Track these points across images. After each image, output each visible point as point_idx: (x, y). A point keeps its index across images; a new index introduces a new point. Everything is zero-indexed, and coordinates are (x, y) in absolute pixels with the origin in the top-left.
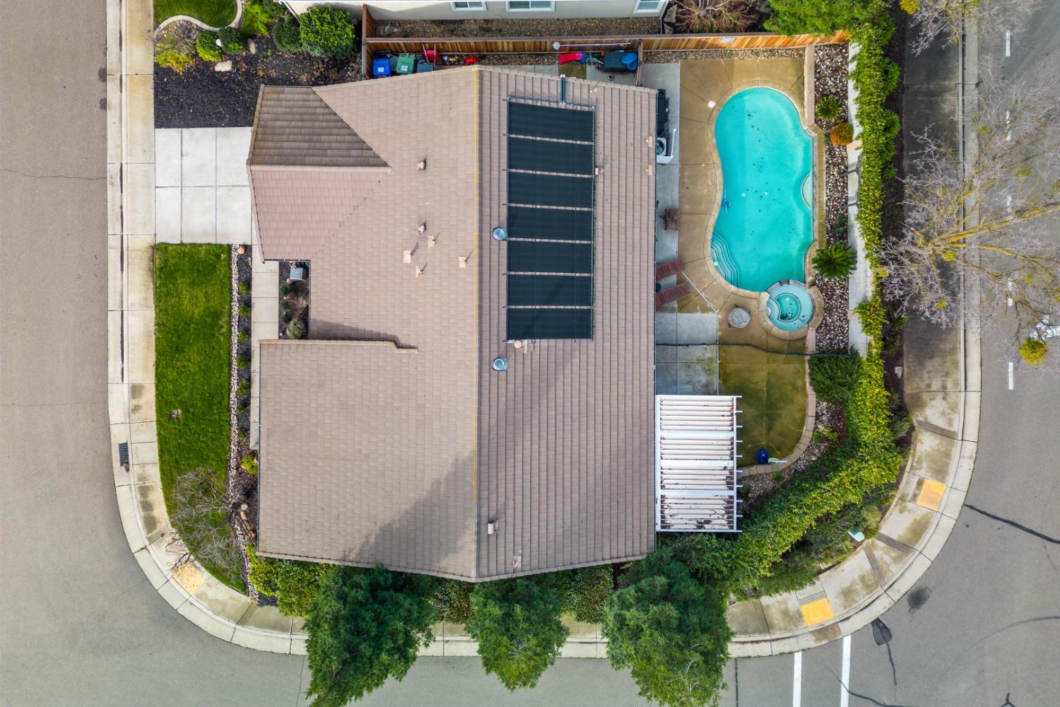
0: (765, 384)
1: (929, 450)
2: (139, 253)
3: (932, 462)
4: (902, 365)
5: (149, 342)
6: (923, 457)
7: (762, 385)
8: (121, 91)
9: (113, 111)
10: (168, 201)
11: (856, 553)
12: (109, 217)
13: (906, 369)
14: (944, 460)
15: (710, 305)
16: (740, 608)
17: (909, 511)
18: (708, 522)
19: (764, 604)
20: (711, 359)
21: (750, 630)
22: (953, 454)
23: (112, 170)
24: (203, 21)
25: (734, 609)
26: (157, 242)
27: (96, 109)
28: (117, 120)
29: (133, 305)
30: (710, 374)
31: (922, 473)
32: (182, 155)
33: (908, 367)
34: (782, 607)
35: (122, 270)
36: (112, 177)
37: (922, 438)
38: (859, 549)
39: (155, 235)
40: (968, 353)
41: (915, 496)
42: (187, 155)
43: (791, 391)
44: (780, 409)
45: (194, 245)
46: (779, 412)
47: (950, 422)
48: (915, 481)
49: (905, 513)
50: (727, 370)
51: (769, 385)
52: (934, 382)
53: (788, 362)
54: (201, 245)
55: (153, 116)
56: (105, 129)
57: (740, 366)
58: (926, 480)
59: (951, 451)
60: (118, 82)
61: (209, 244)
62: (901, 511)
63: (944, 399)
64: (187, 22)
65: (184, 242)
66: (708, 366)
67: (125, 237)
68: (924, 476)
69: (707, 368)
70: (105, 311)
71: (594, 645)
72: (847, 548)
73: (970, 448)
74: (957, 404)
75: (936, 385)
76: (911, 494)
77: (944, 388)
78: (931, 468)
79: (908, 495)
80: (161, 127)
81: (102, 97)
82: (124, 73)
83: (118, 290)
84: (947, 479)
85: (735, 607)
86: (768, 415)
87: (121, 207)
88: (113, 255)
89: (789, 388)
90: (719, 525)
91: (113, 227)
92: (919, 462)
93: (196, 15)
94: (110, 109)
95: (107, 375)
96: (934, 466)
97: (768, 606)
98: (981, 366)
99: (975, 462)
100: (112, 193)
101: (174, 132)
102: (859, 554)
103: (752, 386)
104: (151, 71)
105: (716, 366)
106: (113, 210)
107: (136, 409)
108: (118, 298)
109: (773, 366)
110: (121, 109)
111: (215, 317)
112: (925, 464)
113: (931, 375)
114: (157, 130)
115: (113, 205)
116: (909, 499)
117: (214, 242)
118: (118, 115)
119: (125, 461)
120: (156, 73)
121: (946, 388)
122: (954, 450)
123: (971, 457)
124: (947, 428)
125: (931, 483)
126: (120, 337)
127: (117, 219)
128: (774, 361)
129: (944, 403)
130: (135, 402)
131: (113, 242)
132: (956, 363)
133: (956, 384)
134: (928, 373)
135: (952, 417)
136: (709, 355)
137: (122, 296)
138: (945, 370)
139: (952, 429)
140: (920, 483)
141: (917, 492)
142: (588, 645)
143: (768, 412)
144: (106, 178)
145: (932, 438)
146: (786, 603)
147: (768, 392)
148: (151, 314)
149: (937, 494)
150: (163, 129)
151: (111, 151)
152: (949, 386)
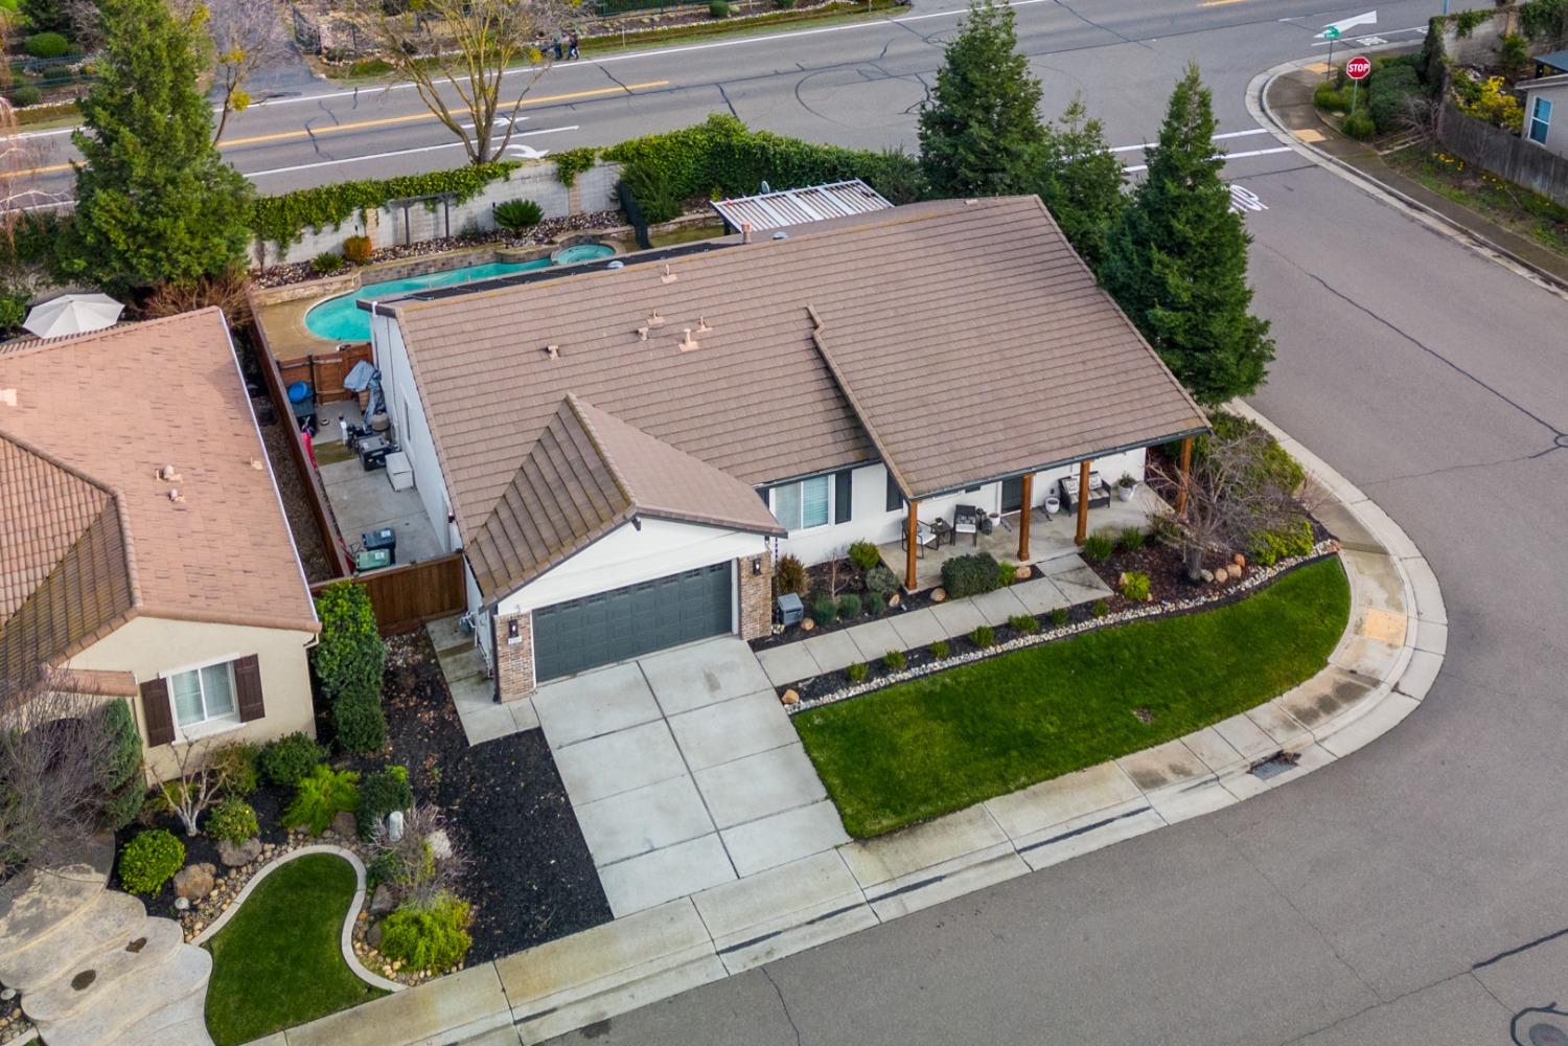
2: (886, 859)
5: (1048, 792)
8: (553, 1010)
9: (605, 1008)
10: (757, 847)
12: (843, 934)
23: (737, 964)
24: (348, 906)
26: (848, 839)
27: (614, 1037)
28: (624, 994)
29: (996, 836)
32: (652, 850)
35: (940, 878)
36: (756, 958)
39: (837, 847)
42: (649, 841)
45: (822, 775)
54: (814, 761)
55: (588, 932)
56: (653, 1007)
60: (534, 1023)
61: (808, 751)
64: (355, 937)
65: (825, 794)
67: (871, 894)
70: (1035, 877)
80: (609, 909)
81: (581, 1039)
82: (508, 1018)
83: (982, 870)
87: (812, 922)
88: (916, 902)
91: (863, 920)
93: (336, 921)
94: (604, 1014)
95: (1155, 832)
100: (787, 947)
101: (608, 879)
104: (487, 968)
106: (825, 932)
107: (1179, 771)
108: (997, 866)
110: (594, 996)
111: (935, 701)
114: (615, 915)
115: (813, 936)
117: (800, 745)
118: (610, 997)
119: (1282, 759)
120: (488, 957)
126: (1070, 839)
127: (840, 920)
130: (1170, 776)
131: (890, 910)
137: (991, 862)
144: (762, 968)
148: (993, 805)
150: (611, 903)
151: (698, 978)
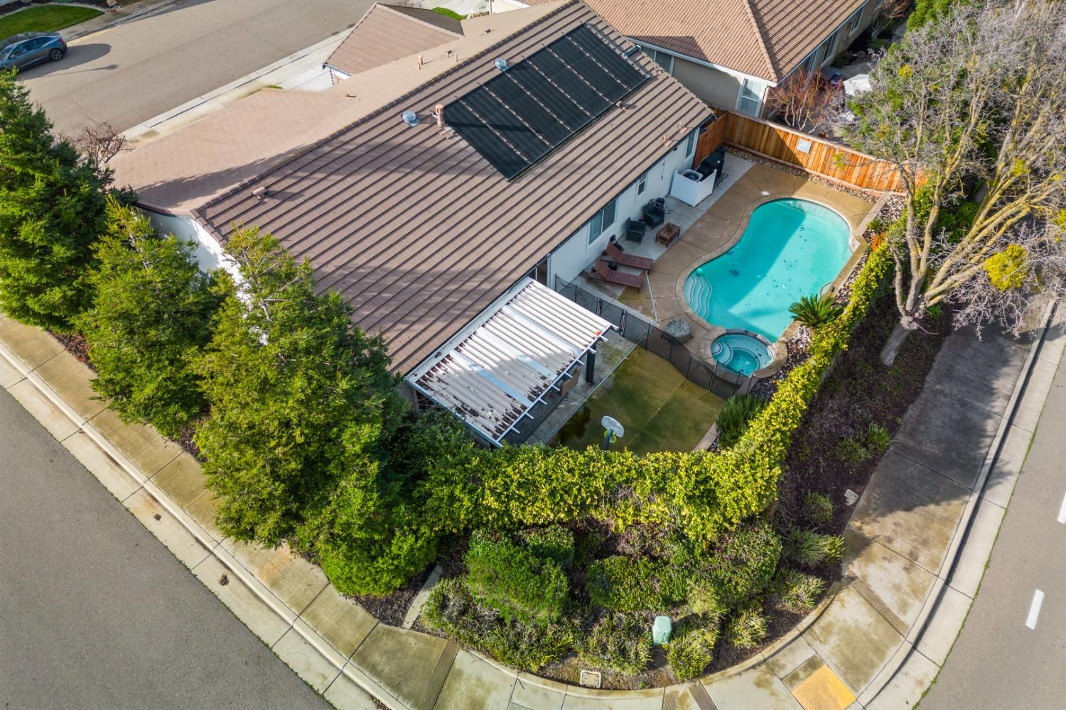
0: (662, 404)
1: (850, 622)
3: (848, 644)
4: (860, 494)
6: (836, 629)
7: (659, 404)
11: (648, 695)
13: (862, 502)
14: (870, 655)
15: (654, 311)
16: (422, 645)
17: (773, 694)
18: (474, 413)
19: (457, 665)
20: (619, 352)
21: (405, 689)
22: (889, 654)
25: (411, 640)
30: (607, 363)
31: (825, 651)
33: (868, 500)
34: (480, 692)
37: (847, 599)
38: (657, 690)
40: (969, 540)
41: (793, 678)
43: (690, 428)
44: (664, 437)
46: (658, 439)
47: (904, 606)
48: (807, 654)
49: (763, 692)
50: (629, 370)
51: (667, 408)
52: (899, 540)
53: (706, 401)
57: (647, 374)
58: (825, 667)
59: (887, 648)
62: (759, 684)
63: (907, 570)
66: (611, 355)
68: (824, 657)
69: (608, 356)
71: (207, 553)
72: (637, 654)
73: (923, 668)
74: (925, 589)
75: (902, 545)
76: (789, 669)
77: (913, 557)
78: (842, 653)
79: (783, 667)
84: (863, 688)
85: (415, 637)
86: (642, 434)
89: (690, 424)
90: (485, 424)
92: (827, 630)
96: (847, 652)
97: (460, 673)
98: (987, 566)
99: (925, 694)
102: (651, 699)
103: (646, 398)
105: (619, 360)
109: (684, 394)
112: (834, 640)
113: (899, 529)
116: (782, 674)
121: (916, 559)
122: (893, 649)
123: (920, 683)
124: (895, 611)
125: (830, 674)
128: (689, 390)
129: (904, 575)
132: (945, 541)
133: (935, 563)
134: (895, 524)
135: (910, 601)
136: (620, 347)
138: (924, 536)
139: (902, 618)
140: (813, 664)
141: (802, 675)
142: (201, 548)
143: (646, 432)
145: (864, 609)
146: (489, 692)
147: (660, 413)
149: (834, 700)
152: (923, 558)
